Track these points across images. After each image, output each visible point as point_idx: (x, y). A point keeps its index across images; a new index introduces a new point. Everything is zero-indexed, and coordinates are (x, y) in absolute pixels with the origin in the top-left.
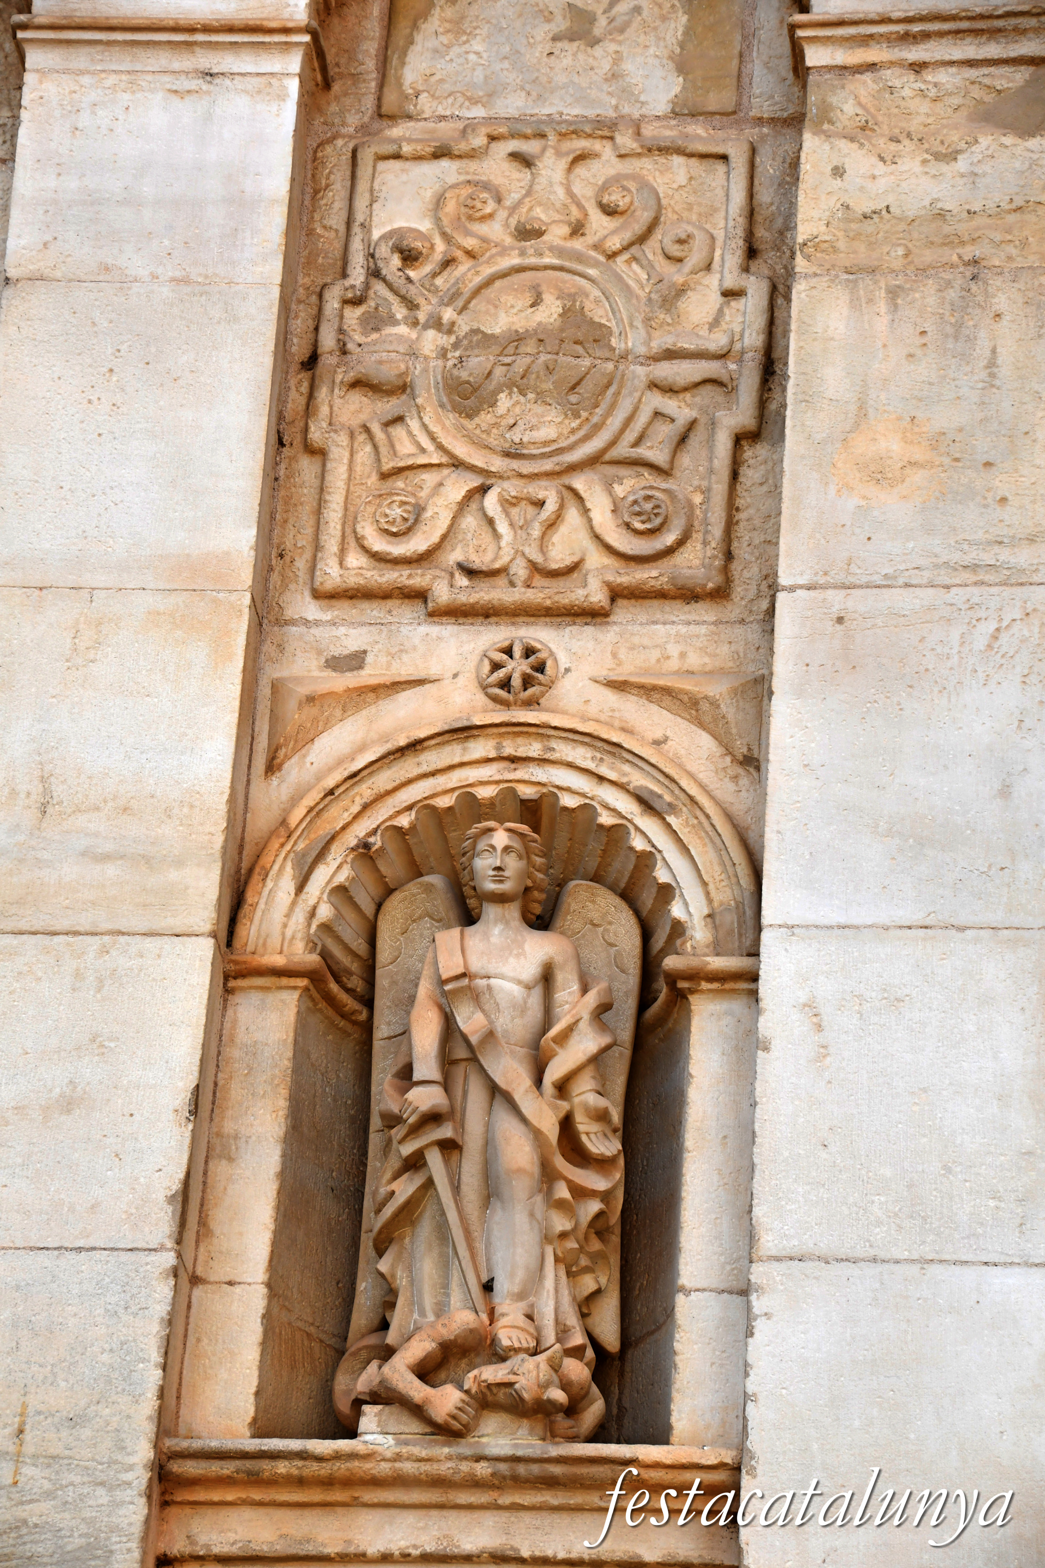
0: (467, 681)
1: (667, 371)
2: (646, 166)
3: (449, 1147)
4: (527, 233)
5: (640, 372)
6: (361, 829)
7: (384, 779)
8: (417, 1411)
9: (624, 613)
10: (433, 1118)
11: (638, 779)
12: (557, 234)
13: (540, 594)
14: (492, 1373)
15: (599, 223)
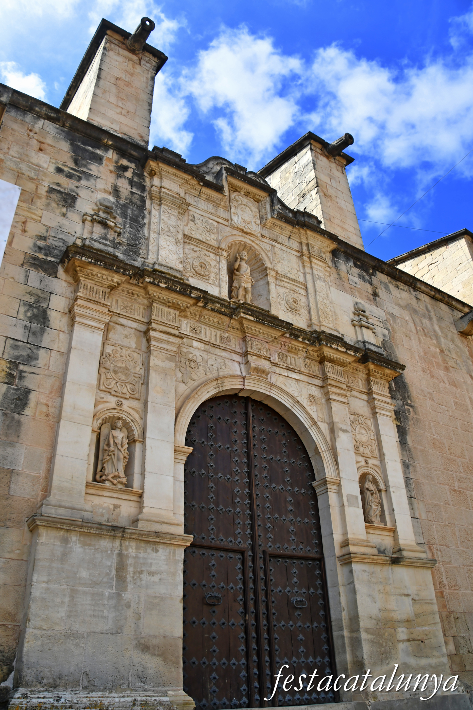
0: (114, 403)
1: (135, 375)
2: (133, 353)
3: (114, 454)
4: (121, 356)
5: (133, 374)
6: (103, 417)
7: (106, 412)
8: (112, 482)
9: (130, 399)
10: (113, 451)
11: (132, 418)
12: (124, 357)
13: (122, 395)
14: (120, 480)
15: (128, 357)
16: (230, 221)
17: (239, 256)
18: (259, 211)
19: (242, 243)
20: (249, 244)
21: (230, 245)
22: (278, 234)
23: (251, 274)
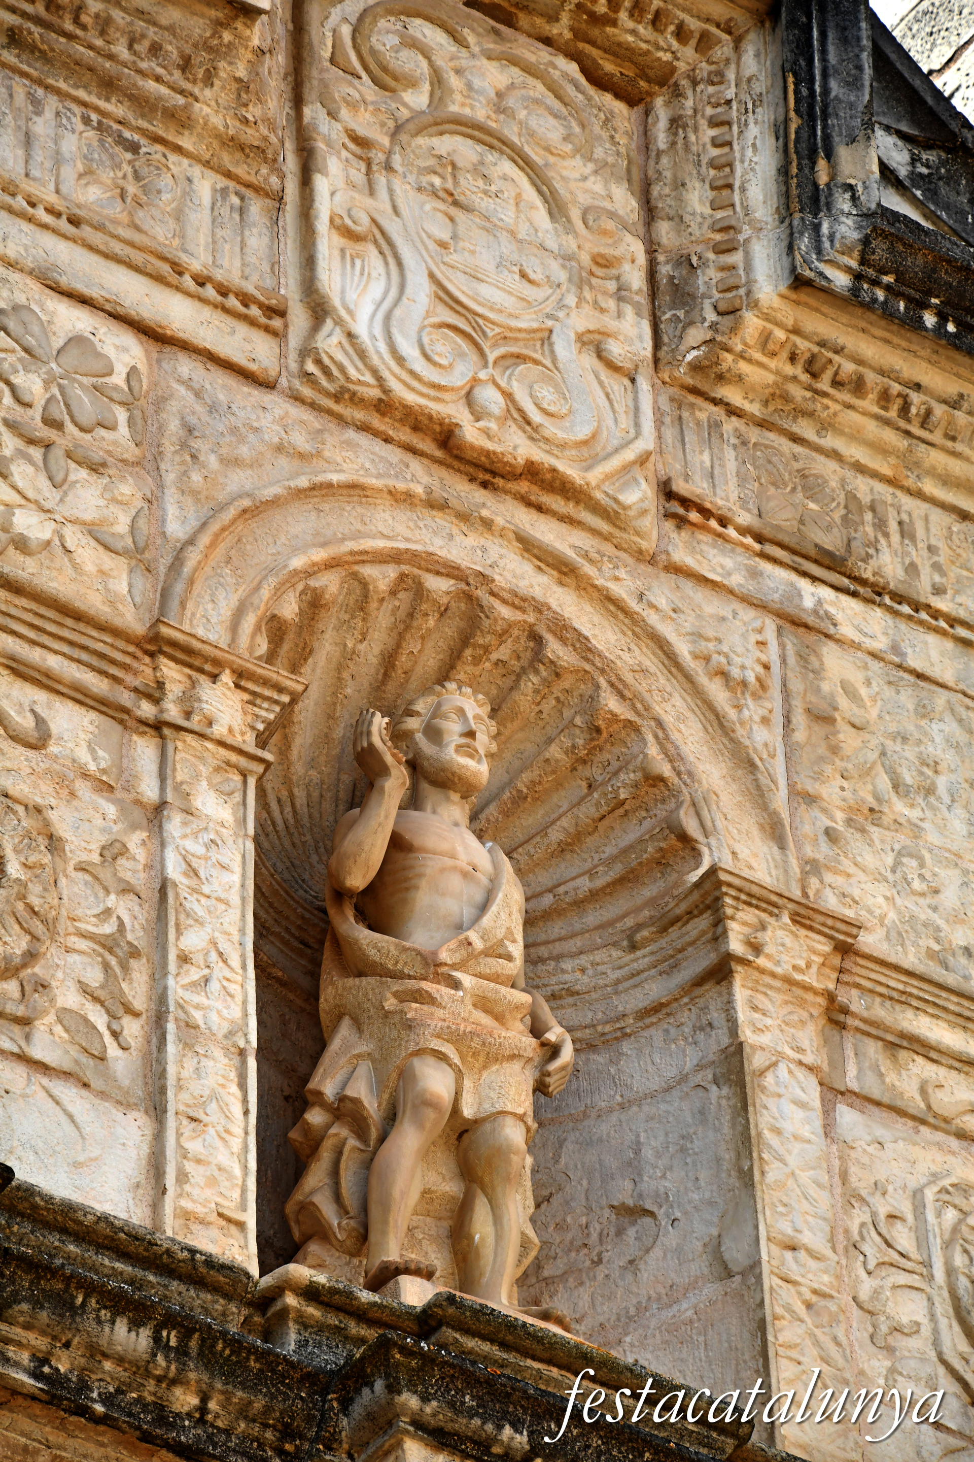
16: (299, 318)
17: (398, 736)
18: (650, 212)
19: (438, 585)
20: (519, 601)
21: (290, 609)
22: (863, 487)
23: (531, 960)
